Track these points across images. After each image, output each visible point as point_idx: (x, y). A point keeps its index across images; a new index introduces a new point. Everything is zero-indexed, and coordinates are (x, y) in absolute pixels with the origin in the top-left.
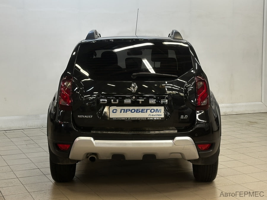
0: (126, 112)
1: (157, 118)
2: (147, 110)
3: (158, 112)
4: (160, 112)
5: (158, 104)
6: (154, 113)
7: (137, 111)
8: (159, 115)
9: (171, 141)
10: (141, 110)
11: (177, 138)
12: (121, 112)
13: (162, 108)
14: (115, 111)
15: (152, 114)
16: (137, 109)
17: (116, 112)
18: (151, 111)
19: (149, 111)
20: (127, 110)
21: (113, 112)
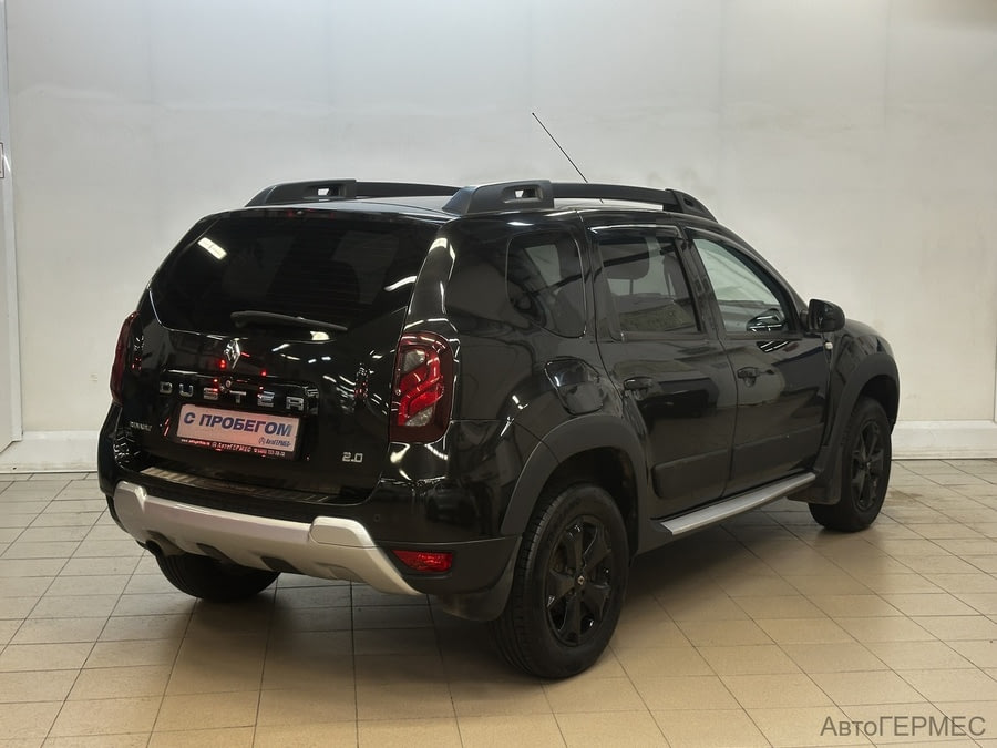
0: (212, 425)
1: (275, 450)
2: (259, 423)
3: (283, 434)
4: (288, 435)
5: (279, 408)
6: (274, 437)
7: (236, 425)
8: (283, 443)
9: (306, 527)
10: (245, 423)
11: (321, 521)
12: (201, 424)
13: (294, 423)
14: (190, 418)
15: (267, 436)
16: (238, 420)
17: (192, 421)
18: (267, 431)
19: (262, 427)
20: (215, 417)
21: (186, 422)
